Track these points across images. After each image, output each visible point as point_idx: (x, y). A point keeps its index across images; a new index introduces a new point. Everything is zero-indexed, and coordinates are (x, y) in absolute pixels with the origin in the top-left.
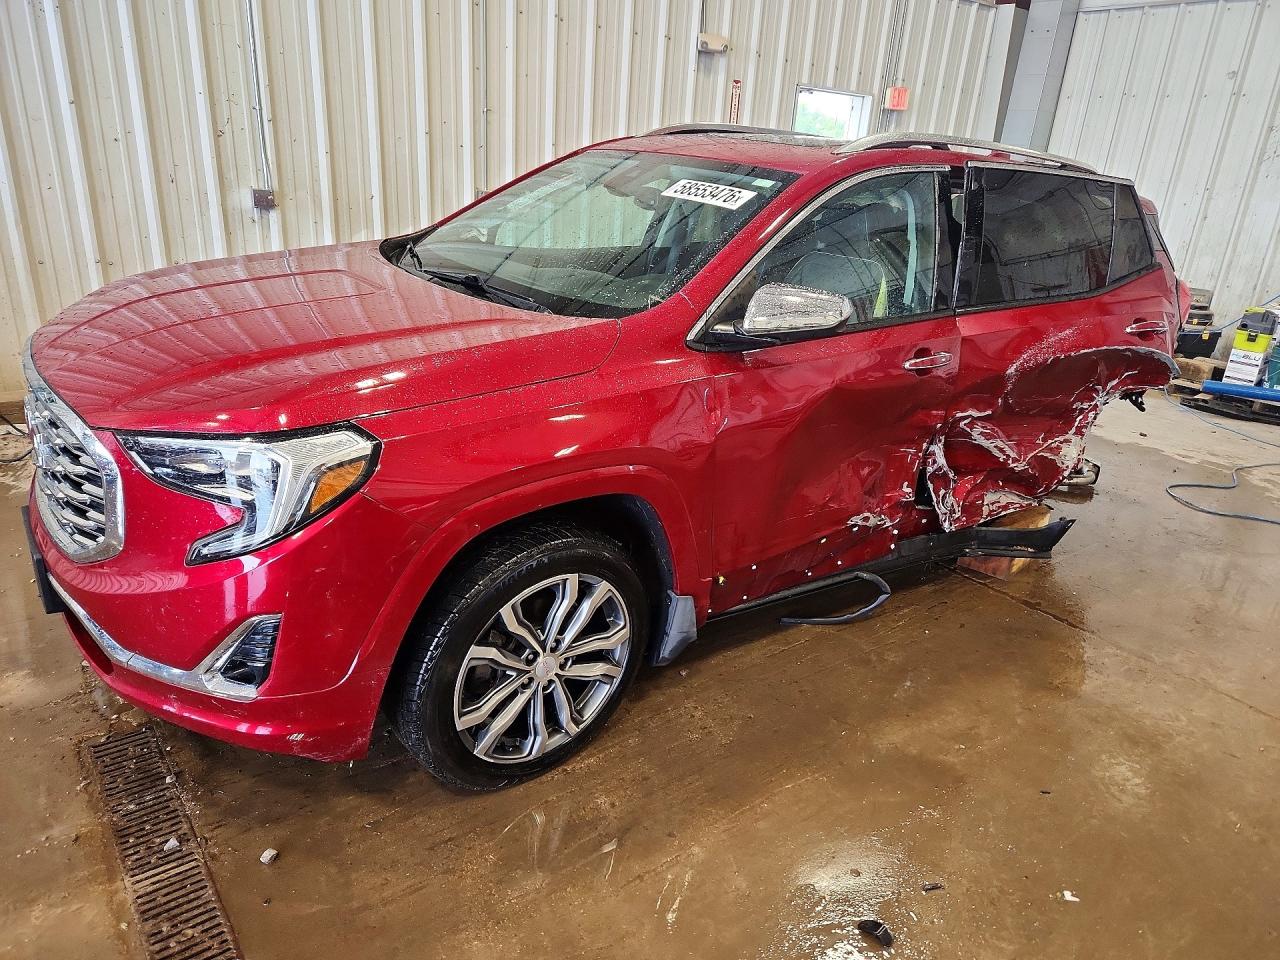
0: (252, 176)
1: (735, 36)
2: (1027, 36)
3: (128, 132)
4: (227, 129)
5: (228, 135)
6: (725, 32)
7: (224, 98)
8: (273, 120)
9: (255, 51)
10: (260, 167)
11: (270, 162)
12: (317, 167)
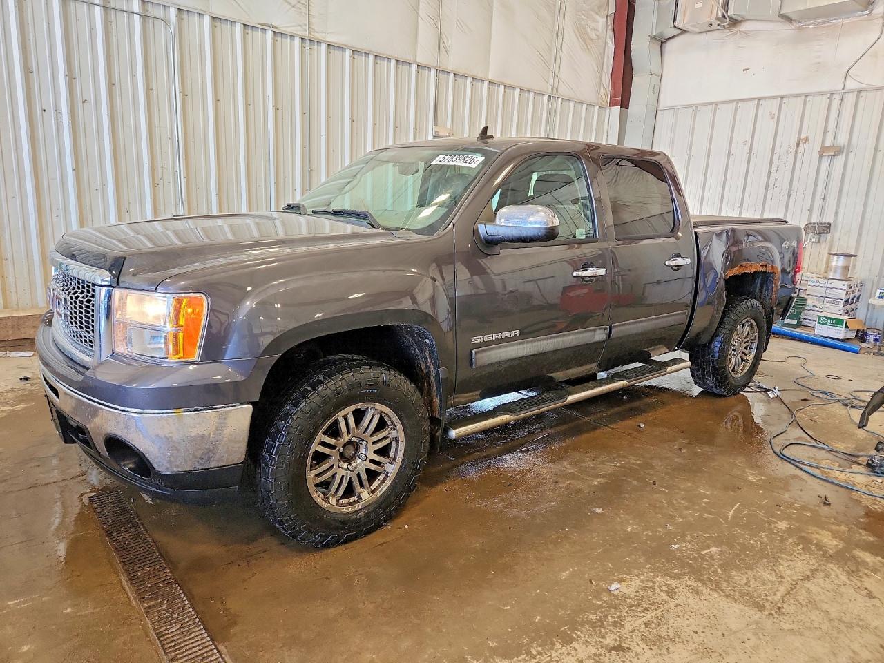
0: (173, 209)
1: (455, 128)
2: (629, 124)
3: (104, 185)
4: (160, 182)
5: (160, 186)
6: (449, 126)
7: (160, 166)
8: (187, 178)
9: (178, 141)
10: (178, 203)
11: (184, 200)
12: (211, 202)
